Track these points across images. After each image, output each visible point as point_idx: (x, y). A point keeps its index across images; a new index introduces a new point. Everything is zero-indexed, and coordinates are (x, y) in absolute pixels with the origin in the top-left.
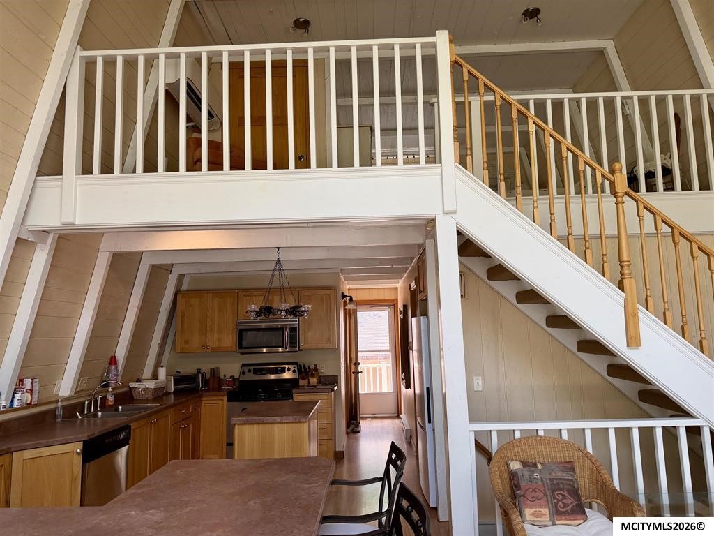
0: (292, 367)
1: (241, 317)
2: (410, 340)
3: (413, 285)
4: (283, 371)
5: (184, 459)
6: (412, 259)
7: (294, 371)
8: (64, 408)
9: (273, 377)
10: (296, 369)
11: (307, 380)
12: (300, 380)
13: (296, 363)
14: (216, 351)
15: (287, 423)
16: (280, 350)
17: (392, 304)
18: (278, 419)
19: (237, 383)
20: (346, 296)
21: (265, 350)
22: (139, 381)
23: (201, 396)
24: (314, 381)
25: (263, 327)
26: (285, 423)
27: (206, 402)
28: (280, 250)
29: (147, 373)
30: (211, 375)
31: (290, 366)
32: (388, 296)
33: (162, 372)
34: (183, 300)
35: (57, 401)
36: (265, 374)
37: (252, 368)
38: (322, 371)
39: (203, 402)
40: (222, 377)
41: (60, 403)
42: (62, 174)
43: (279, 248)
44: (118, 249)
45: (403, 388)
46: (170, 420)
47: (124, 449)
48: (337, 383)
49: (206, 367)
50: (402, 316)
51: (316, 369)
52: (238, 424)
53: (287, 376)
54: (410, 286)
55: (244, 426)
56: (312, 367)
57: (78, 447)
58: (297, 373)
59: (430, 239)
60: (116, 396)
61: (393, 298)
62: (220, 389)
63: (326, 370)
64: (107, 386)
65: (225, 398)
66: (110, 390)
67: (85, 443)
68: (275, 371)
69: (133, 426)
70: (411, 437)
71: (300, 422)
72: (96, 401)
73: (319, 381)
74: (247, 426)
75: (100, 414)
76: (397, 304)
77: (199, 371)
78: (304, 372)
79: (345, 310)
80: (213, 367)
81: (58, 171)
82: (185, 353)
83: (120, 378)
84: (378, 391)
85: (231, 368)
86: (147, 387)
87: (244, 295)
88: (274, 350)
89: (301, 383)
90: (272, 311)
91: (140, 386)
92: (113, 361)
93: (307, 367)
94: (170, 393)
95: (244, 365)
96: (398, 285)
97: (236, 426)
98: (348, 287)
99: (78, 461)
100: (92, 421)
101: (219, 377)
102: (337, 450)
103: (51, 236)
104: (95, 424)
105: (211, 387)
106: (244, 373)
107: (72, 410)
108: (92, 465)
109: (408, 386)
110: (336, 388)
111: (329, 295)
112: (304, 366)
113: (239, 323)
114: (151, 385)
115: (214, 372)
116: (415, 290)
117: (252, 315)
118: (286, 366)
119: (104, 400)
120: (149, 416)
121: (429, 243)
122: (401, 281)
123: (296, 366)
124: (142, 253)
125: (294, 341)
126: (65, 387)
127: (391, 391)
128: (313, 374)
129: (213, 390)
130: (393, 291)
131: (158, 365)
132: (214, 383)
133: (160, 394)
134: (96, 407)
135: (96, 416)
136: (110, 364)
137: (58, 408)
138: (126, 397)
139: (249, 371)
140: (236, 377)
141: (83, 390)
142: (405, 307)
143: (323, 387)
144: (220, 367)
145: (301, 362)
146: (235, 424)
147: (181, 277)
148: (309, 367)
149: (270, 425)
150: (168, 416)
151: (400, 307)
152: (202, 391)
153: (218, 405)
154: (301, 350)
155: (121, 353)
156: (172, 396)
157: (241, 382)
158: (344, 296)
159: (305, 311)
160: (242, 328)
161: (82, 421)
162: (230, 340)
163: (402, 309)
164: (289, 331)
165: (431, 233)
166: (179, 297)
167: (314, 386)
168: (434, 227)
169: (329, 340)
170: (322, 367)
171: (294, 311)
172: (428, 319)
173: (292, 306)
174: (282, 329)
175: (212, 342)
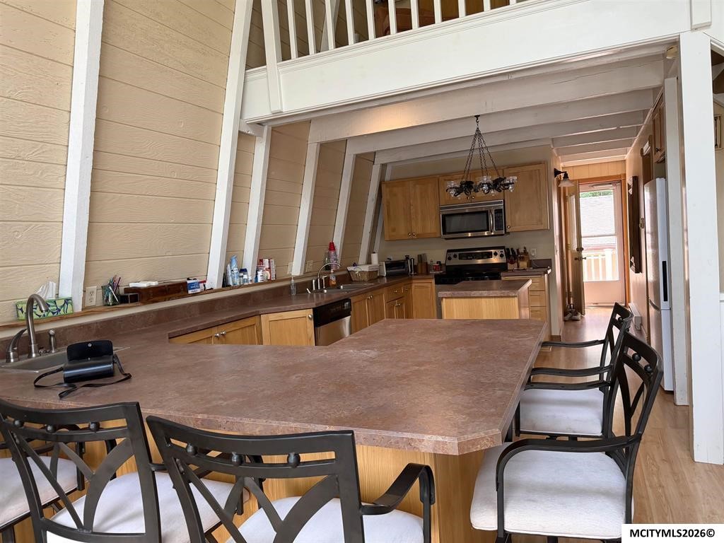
0: (498, 252)
1: (443, 202)
2: (642, 216)
3: (646, 148)
4: (489, 255)
5: (399, 318)
6: (645, 112)
7: (501, 256)
8: (297, 285)
9: (480, 261)
10: (504, 253)
11: (516, 264)
12: (509, 264)
13: (503, 248)
14: (421, 238)
15: (495, 297)
16: (486, 234)
17: (618, 180)
18: (485, 293)
19: (444, 268)
20: (560, 172)
21: (470, 235)
22: (355, 265)
23: (411, 279)
24: (523, 264)
25: (467, 211)
26: (492, 297)
27: (416, 285)
28: (479, 118)
29: (362, 258)
30: (419, 261)
31: (497, 251)
32: (613, 171)
33: (375, 258)
34: (388, 190)
35: (291, 279)
36: (471, 259)
37: (457, 253)
38: (533, 255)
39: (413, 285)
40: (429, 263)
41: (293, 280)
42: (265, 64)
43: (477, 116)
44: (323, 140)
45: (632, 272)
46: (384, 297)
47: (347, 319)
48: (551, 268)
49: (414, 255)
50: (631, 191)
51: (525, 253)
52: (446, 298)
53: (495, 260)
54: (642, 150)
55: (451, 300)
56: (522, 250)
57: (310, 313)
58: (505, 257)
59: (671, 77)
60: (337, 277)
61: (619, 174)
62: (428, 273)
63: (538, 253)
64: (328, 268)
65: (433, 281)
66: (332, 271)
67: (315, 310)
68: (482, 256)
69: (353, 300)
70: (641, 324)
71: (509, 297)
72: (321, 281)
73: (530, 264)
74: (454, 300)
75: (325, 291)
76: (625, 179)
77: (407, 258)
78: (512, 256)
79: (559, 189)
80: (421, 253)
81: (262, 61)
82: (393, 241)
83: (339, 261)
84: (601, 279)
85: (437, 254)
86: (363, 270)
87: (445, 180)
88: (479, 234)
89: (510, 267)
90: (473, 185)
91: (357, 270)
92: (332, 247)
93: (516, 251)
94: (383, 277)
95: (449, 251)
96: (627, 157)
97: (444, 300)
98: (562, 165)
99: (311, 324)
100: (320, 295)
101: (427, 263)
102: (553, 334)
103: (266, 129)
104: (322, 297)
105: (419, 271)
106: (450, 259)
107: (302, 287)
108: (322, 329)
109: (638, 270)
110: (549, 271)
111: (539, 170)
112: (512, 249)
113: (441, 208)
114: (366, 268)
115: (421, 258)
116: (648, 155)
117: (453, 192)
118: (493, 251)
119: (328, 280)
120: (365, 292)
121: (670, 82)
122: (630, 149)
123: (503, 250)
124: (346, 140)
125: (500, 223)
126: (296, 268)
127: (617, 278)
128: (523, 258)
129: (422, 274)
130: (620, 165)
131: (371, 251)
132: (421, 268)
133: (373, 276)
134: (322, 287)
135: (322, 292)
136: (330, 249)
137: (291, 284)
138: (346, 278)
139: (455, 256)
140: (442, 263)
141: (310, 272)
142: (635, 179)
143: (535, 270)
144: (427, 252)
145: (508, 246)
146: (443, 298)
147: (384, 166)
148: (518, 250)
149: (477, 300)
150: (382, 294)
151: (629, 181)
152: (411, 275)
153: (427, 287)
154: (509, 233)
155: (338, 240)
156: (385, 279)
157: (447, 267)
158: (557, 172)
159: (510, 184)
160: (444, 213)
161: (312, 296)
162: (433, 226)
163: (631, 183)
164: (493, 213)
165: (673, 67)
166: (384, 187)
167: (524, 269)
168: (678, 54)
169: (540, 221)
170: (533, 251)
171: (498, 184)
172: (666, 180)
173: (495, 179)
174: (486, 213)
175: (418, 229)
